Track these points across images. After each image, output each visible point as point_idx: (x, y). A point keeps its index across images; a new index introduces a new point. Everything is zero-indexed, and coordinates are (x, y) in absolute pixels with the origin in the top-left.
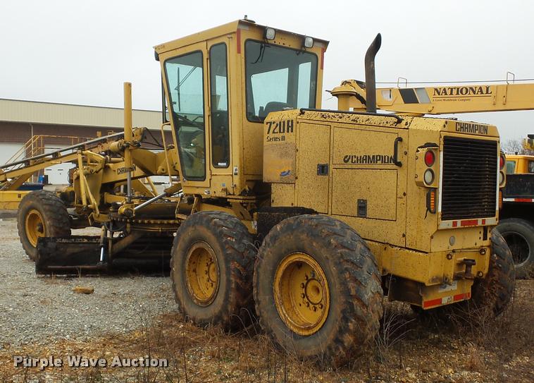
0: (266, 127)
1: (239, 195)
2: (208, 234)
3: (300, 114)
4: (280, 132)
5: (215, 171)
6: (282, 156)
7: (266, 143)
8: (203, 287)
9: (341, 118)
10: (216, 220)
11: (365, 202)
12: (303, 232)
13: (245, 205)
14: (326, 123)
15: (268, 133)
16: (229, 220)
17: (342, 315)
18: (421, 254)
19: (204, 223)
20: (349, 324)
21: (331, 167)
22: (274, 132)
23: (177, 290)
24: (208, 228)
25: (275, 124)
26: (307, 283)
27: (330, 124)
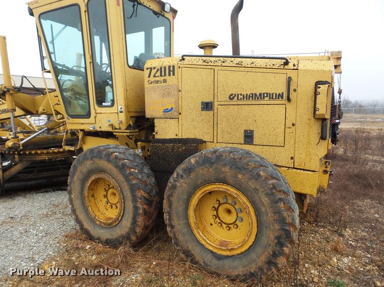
0: (147, 72)
1: (126, 129)
2: (109, 166)
3: (181, 60)
4: (161, 76)
5: (99, 110)
6: (163, 96)
7: (147, 85)
8: (102, 208)
9: (224, 62)
10: (116, 154)
11: (252, 132)
12: (225, 165)
13: (131, 137)
14: (210, 67)
15: (149, 77)
16: (127, 153)
17: (276, 241)
18: (309, 172)
19: (103, 156)
20: (285, 249)
21: (216, 104)
22: (154, 76)
23: (78, 213)
24: (109, 161)
25: (156, 70)
26: (218, 207)
27: (213, 67)
